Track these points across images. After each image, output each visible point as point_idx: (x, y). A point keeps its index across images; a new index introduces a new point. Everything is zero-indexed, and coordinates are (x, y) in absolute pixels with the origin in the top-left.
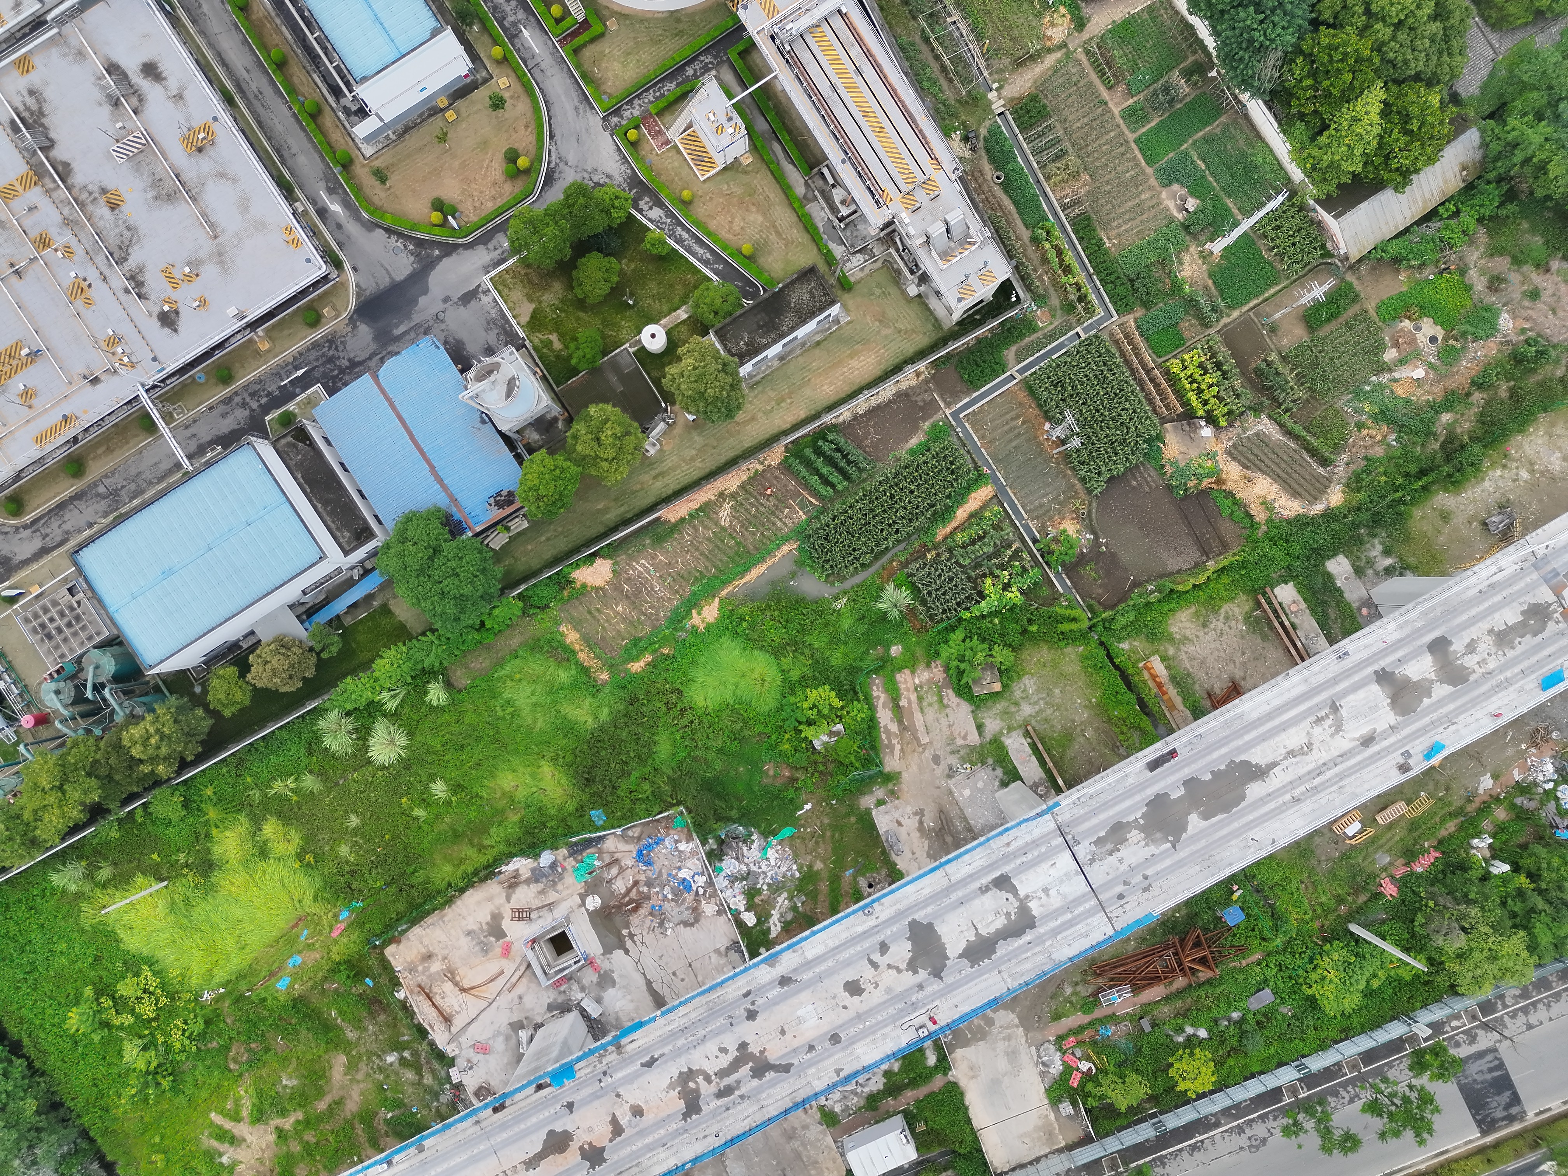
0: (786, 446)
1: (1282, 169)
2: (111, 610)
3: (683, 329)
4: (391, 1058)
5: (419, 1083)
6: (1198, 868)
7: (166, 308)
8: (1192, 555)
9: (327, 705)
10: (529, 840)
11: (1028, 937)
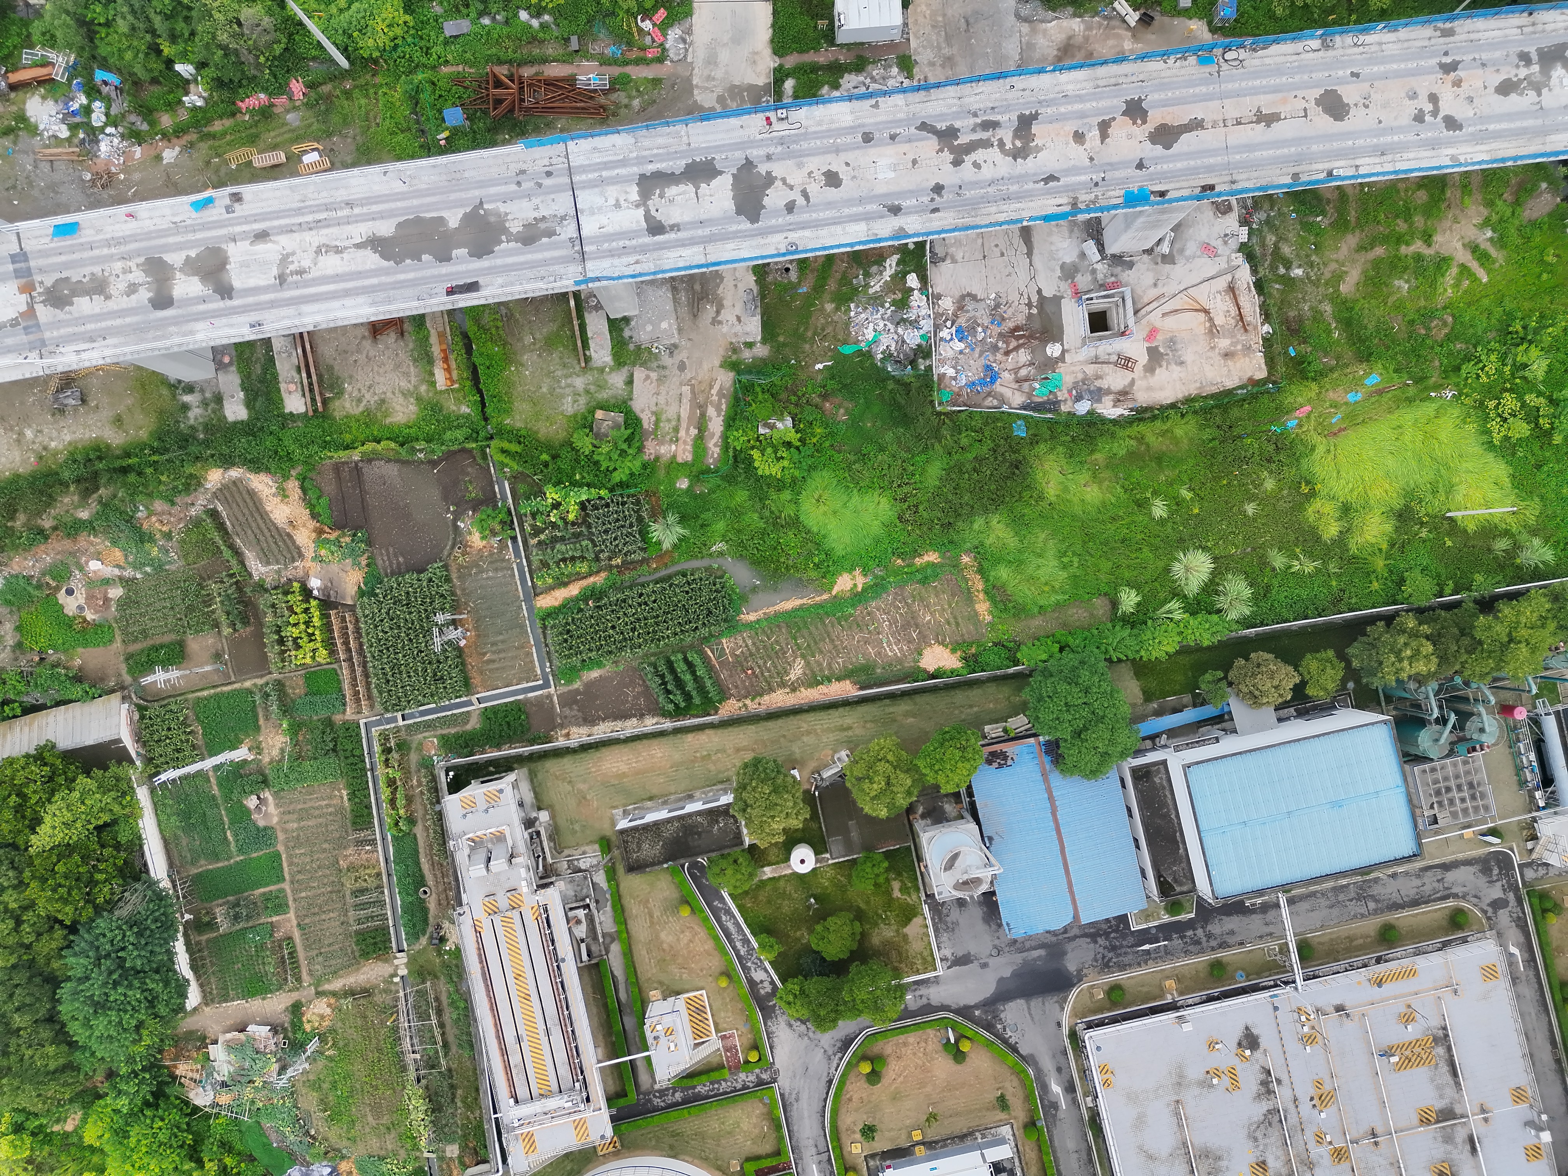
0: (716, 713)
1: (155, 804)
2: (1403, 789)
3: (773, 858)
4: (1298, 272)
5: (1280, 239)
6: (466, 175)
7: (1248, 1052)
8: (371, 472)
9: (1235, 627)
10: (1092, 431)
11: (651, 168)
